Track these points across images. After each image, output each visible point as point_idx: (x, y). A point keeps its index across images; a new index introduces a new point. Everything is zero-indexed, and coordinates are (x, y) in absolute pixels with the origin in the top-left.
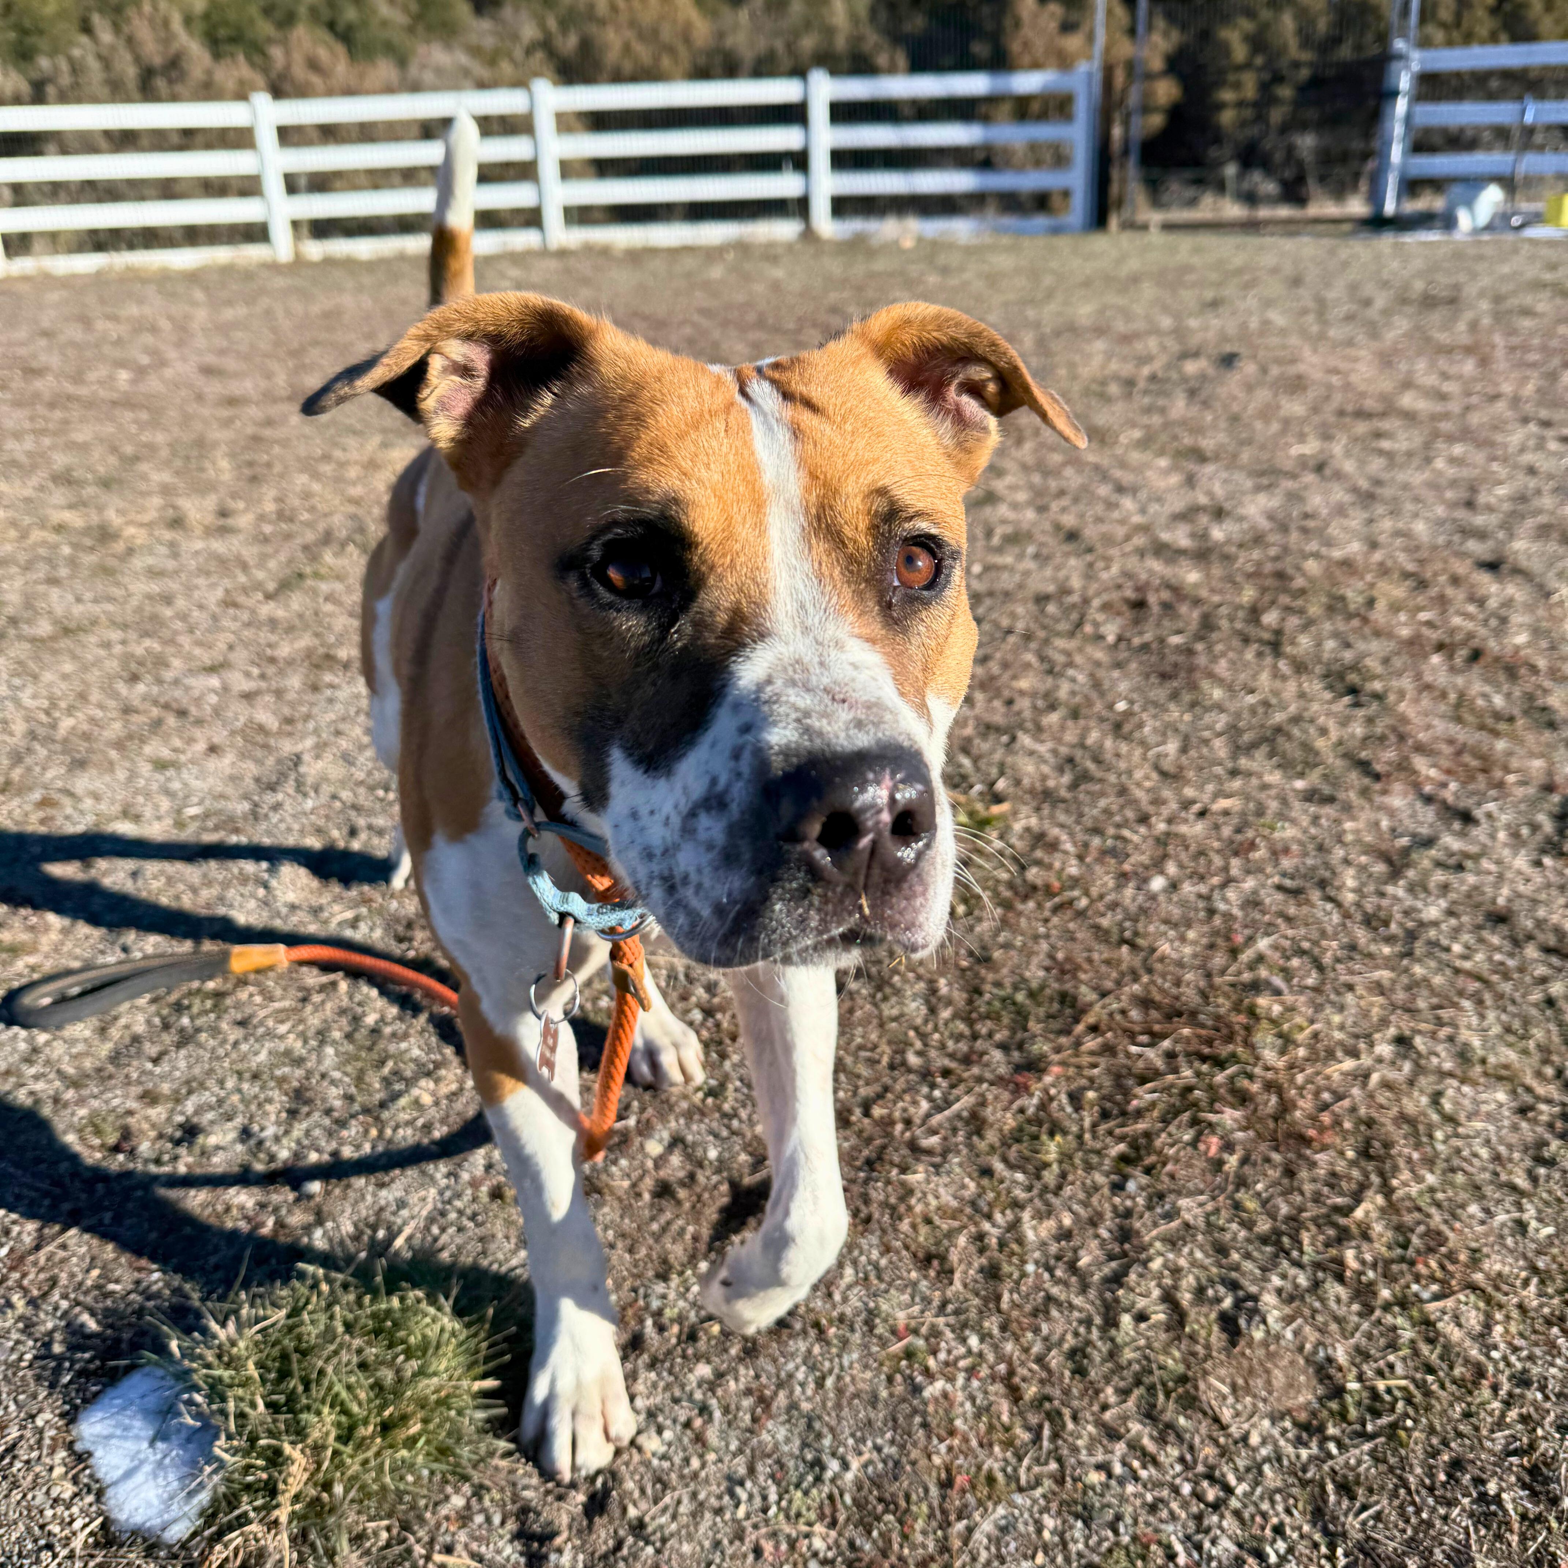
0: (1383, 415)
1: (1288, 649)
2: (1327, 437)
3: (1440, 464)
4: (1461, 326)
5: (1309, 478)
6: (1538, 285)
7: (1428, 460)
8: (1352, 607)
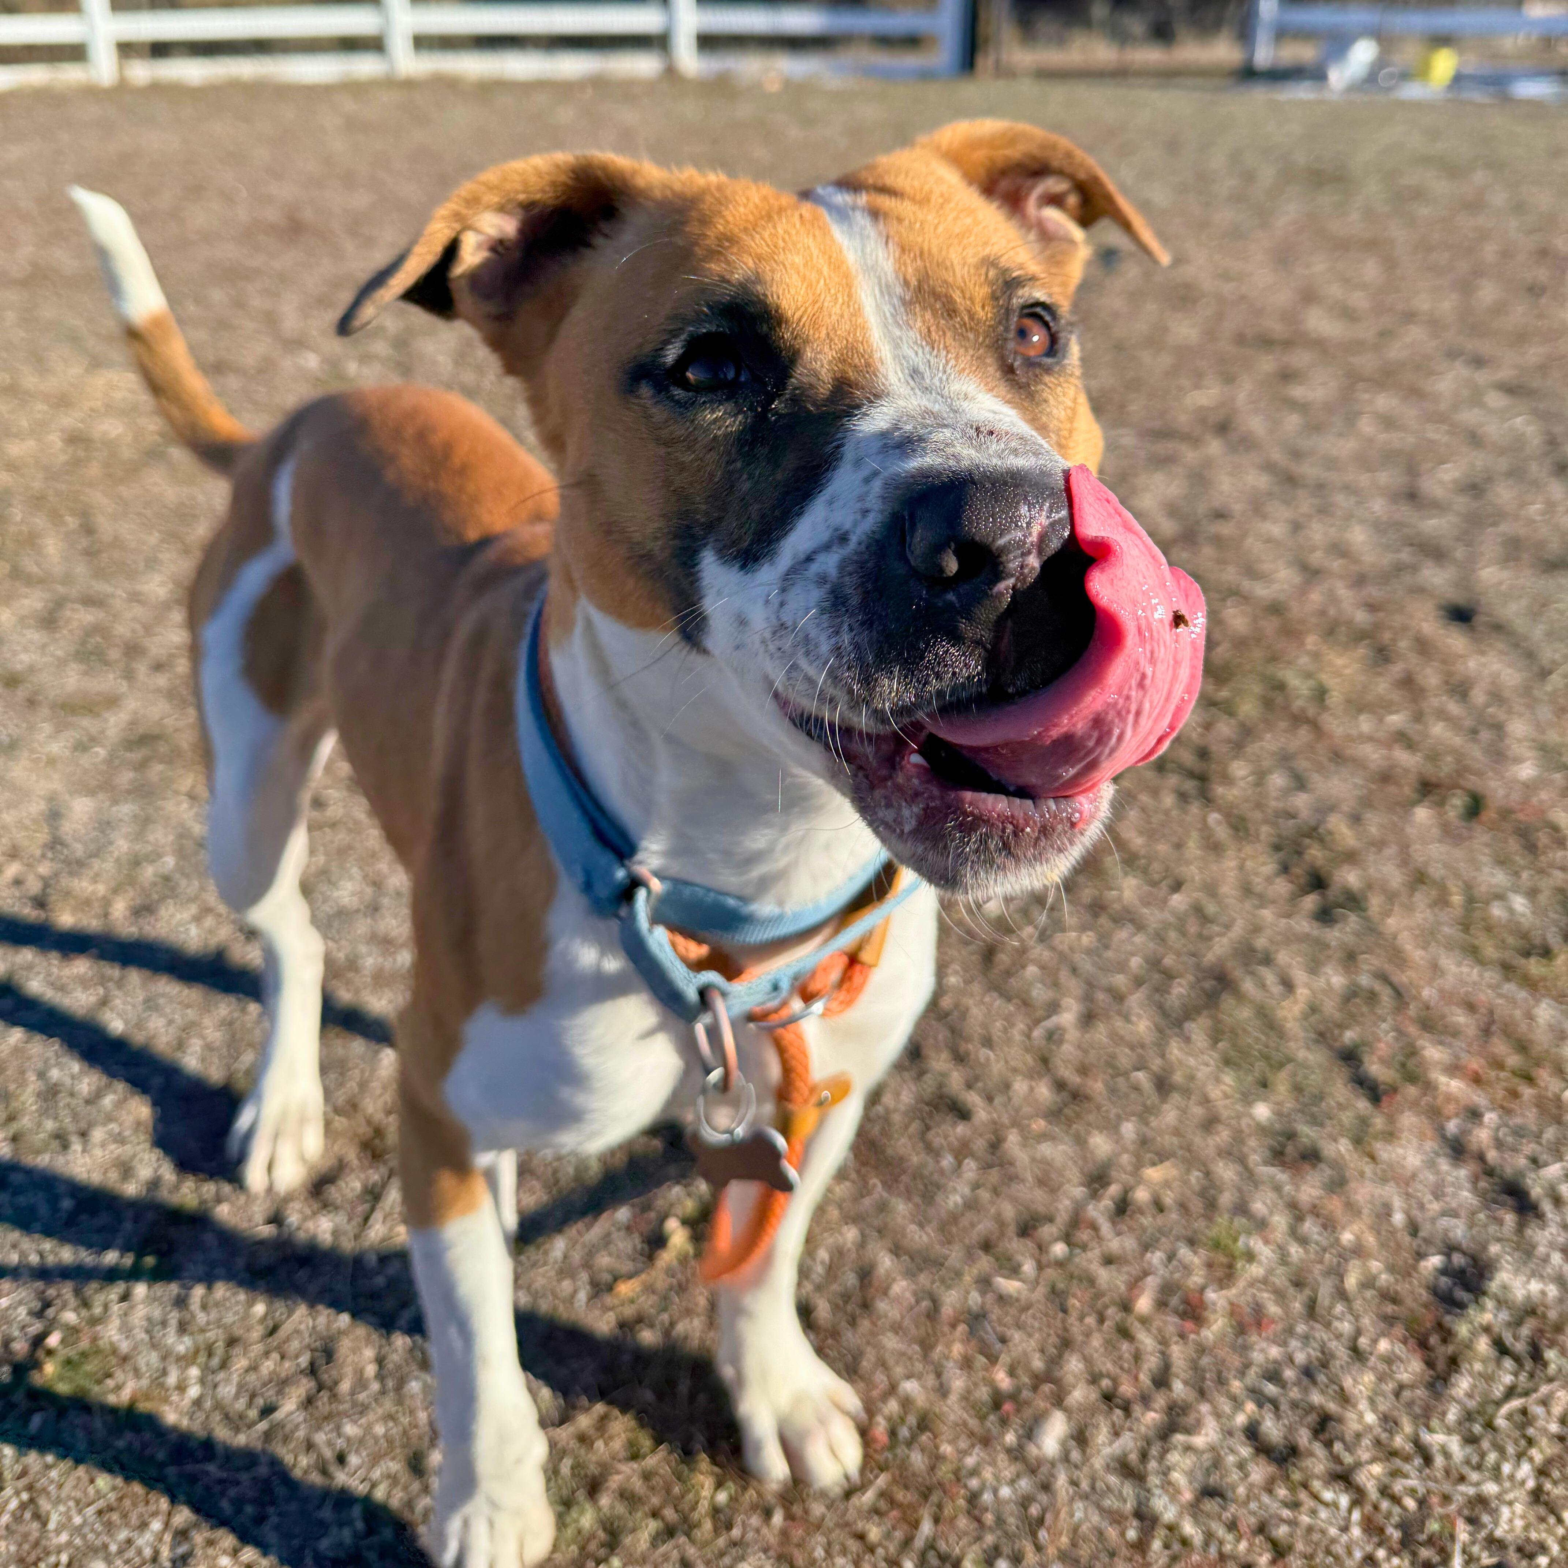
0: (1288, 344)
1: (1220, 790)
2: (1229, 379)
3: (1366, 426)
4: (1355, 216)
5: (1214, 447)
6: (1426, 160)
7: (1351, 419)
8: (1298, 704)
